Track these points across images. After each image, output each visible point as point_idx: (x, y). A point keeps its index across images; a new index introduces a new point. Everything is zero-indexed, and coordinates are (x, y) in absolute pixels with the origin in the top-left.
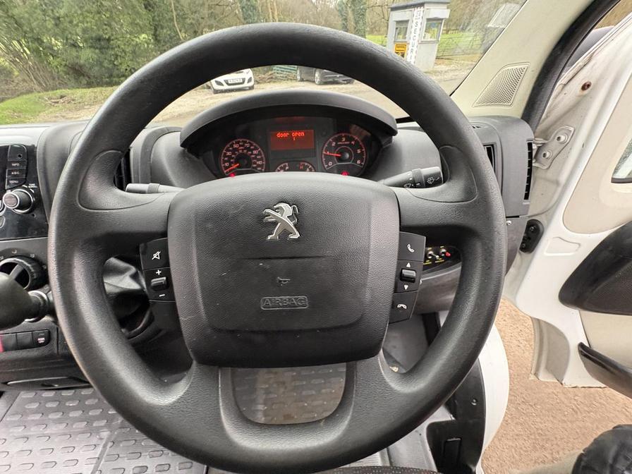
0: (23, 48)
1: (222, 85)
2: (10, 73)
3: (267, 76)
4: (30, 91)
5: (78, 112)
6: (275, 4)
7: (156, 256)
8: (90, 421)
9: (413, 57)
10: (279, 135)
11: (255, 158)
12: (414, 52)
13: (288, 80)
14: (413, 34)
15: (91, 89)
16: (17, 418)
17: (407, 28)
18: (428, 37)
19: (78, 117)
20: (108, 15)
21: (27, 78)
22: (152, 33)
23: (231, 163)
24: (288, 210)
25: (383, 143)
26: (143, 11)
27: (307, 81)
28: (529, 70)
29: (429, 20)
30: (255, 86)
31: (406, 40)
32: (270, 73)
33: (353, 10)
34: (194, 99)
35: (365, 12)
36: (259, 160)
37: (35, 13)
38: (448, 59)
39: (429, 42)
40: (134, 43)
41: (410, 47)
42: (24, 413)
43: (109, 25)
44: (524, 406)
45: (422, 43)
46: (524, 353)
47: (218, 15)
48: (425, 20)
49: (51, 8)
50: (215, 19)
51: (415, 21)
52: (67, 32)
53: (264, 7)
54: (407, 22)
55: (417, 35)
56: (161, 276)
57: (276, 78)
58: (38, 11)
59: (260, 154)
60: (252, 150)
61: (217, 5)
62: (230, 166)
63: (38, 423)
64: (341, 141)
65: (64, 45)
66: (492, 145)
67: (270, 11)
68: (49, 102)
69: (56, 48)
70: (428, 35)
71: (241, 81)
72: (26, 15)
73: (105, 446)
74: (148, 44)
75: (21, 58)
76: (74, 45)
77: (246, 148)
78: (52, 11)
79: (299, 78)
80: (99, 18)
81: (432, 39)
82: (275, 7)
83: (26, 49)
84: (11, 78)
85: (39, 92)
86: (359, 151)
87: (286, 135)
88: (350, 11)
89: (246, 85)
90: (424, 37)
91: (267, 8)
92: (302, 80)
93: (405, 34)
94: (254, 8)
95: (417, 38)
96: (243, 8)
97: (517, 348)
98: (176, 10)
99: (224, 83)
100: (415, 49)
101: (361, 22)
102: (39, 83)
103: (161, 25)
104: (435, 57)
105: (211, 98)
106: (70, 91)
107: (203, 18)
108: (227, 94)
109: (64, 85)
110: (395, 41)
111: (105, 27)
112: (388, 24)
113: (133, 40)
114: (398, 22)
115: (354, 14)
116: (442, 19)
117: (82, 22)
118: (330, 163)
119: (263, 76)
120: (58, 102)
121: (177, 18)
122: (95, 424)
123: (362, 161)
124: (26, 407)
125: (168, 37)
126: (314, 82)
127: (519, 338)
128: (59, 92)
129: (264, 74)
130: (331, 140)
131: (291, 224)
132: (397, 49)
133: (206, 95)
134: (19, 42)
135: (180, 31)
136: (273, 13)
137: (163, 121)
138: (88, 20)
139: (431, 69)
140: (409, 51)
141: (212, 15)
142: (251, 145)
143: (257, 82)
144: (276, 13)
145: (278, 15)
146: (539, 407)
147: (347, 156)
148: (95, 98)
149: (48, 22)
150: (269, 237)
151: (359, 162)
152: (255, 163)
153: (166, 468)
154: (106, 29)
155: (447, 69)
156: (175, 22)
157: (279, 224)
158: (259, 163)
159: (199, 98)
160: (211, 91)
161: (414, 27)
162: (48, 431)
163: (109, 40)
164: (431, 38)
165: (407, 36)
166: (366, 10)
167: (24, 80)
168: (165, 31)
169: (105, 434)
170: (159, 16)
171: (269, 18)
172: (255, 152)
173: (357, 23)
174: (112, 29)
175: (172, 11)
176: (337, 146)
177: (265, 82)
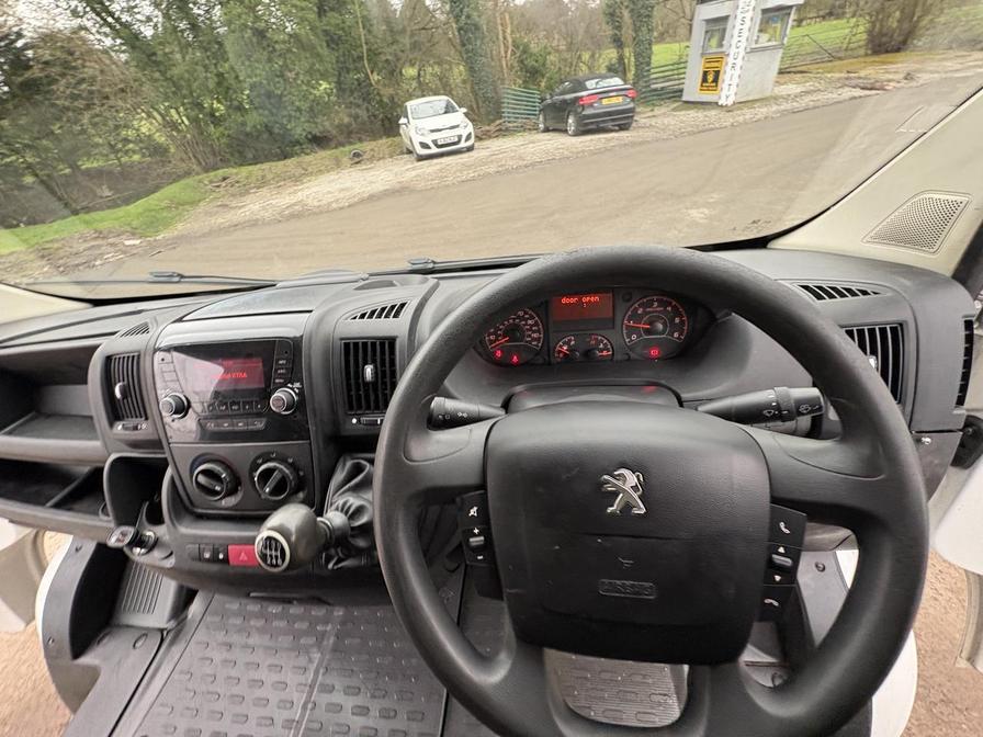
0: (180, 117)
1: (429, 147)
2: (166, 150)
3: (492, 128)
4: (188, 174)
5: (243, 199)
6: (507, 17)
7: (473, 512)
8: (297, 636)
9: (736, 76)
10: (564, 301)
11: (530, 330)
12: (738, 67)
13: (524, 130)
14: (736, 39)
15: (258, 166)
16: (217, 619)
17: (724, 30)
18: (764, 40)
19: (243, 206)
20: (281, 63)
21: (185, 156)
22: (335, 80)
23: (497, 336)
24: (632, 479)
25: (718, 317)
26: (324, 51)
27: (554, 130)
28: (971, 208)
29: (765, 11)
30: (476, 145)
31: (723, 49)
32: (498, 122)
33: (632, 11)
34: (390, 170)
35: (651, 11)
36: (534, 332)
37: (196, 71)
38: (802, 72)
39: (764, 49)
40: (312, 97)
41: (730, 60)
42: (224, 615)
43: (282, 76)
44: (944, 709)
45: (753, 51)
46: (947, 613)
47: (423, 43)
48: (760, 12)
49: (214, 61)
50: (420, 50)
51: (740, 17)
52: (231, 92)
53: (491, 24)
54: (725, 19)
55: (743, 39)
56: (479, 535)
57: (507, 130)
58: (199, 68)
59: (536, 324)
60: (526, 320)
61: (424, 29)
62: (497, 340)
63: (240, 631)
64: (651, 306)
65: (228, 108)
66: (901, 325)
67: (500, 28)
68: (210, 187)
69: (217, 114)
70: (764, 37)
71: (456, 139)
72: (186, 75)
73: (316, 672)
74: (329, 96)
75: (179, 131)
76: (240, 108)
77: (519, 317)
78: (215, 65)
79: (541, 126)
80: (270, 68)
81: (770, 44)
82: (508, 21)
83: (184, 118)
84: (167, 157)
85: (198, 174)
86: (677, 320)
87: (573, 300)
88: (626, 14)
89: (463, 144)
90: (757, 42)
91: (495, 23)
92: (547, 130)
93: (722, 38)
94: (477, 27)
95: (743, 44)
96: (460, 29)
97: (933, 603)
98: (366, 43)
99: (431, 145)
100: (739, 62)
101: (644, 29)
102: (198, 161)
103: (347, 68)
104: (776, 70)
105: (414, 169)
106: (235, 171)
107: (403, 51)
108: (435, 161)
109: (225, 162)
110: (702, 54)
111: (277, 79)
112: (691, 26)
113: (311, 93)
114: (708, 21)
115: (632, 17)
116: (791, 7)
117: (250, 77)
118: (634, 337)
119: (488, 128)
120: (218, 186)
121: (368, 56)
122: (302, 641)
123: (681, 334)
124: (227, 606)
125: (356, 83)
126: (566, 131)
127: (938, 586)
128: (221, 172)
129: (489, 125)
130: (636, 305)
131: (636, 496)
132: (708, 65)
133: (405, 164)
134: (177, 109)
135: (372, 72)
136: (504, 32)
137: (349, 206)
138: (258, 72)
139: (768, 94)
140: (728, 68)
141: (415, 46)
142: (526, 313)
143: (479, 138)
144: (509, 31)
145: (512, 32)
146: (975, 714)
147: (660, 326)
148: (263, 177)
149: (210, 80)
150: (610, 510)
151: (676, 335)
152: (530, 336)
153: (392, 714)
154: (278, 82)
155: (799, 90)
156: (366, 61)
157: (621, 495)
158: (535, 335)
159: (396, 169)
160: (413, 157)
161: (738, 27)
162: (251, 641)
163: (281, 96)
164: (769, 40)
165: (724, 42)
166: (652, 7)
167: (182, 160)
168: (351, 75)
169: (316, 656)
170: (344, 55)
171: (498, 39)
172: (530, 322)
173: (637, 30)
174: (285, 80)
175: (361, 46)
176: (646, 313)
177: (490, 137)
